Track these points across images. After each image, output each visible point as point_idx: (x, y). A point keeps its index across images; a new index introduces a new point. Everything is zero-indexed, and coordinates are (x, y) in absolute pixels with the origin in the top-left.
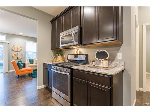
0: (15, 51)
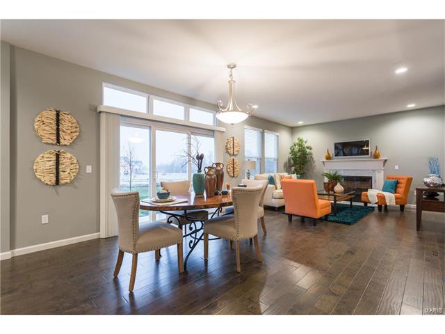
0: (231, 152)
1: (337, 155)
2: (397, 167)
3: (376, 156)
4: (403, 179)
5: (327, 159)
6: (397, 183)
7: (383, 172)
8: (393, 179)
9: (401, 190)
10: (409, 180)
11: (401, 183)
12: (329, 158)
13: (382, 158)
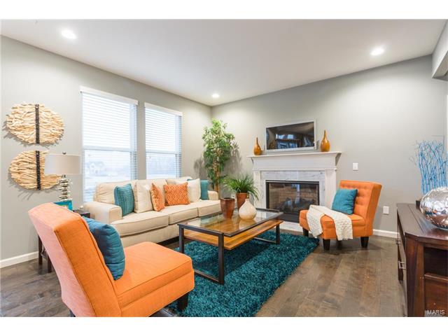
0: (25, 143)
1: (269, 147)
2: (355, 166)
3: (325, 148)
4: (365, 188)
5: (256, 153)
6: (357, 194)
7: (334, 173)
8: (349, 186)
9: (362, 208)
10: (377, 190)
11: (363, 196)
12: (258, 152)
13: (334, 150)
